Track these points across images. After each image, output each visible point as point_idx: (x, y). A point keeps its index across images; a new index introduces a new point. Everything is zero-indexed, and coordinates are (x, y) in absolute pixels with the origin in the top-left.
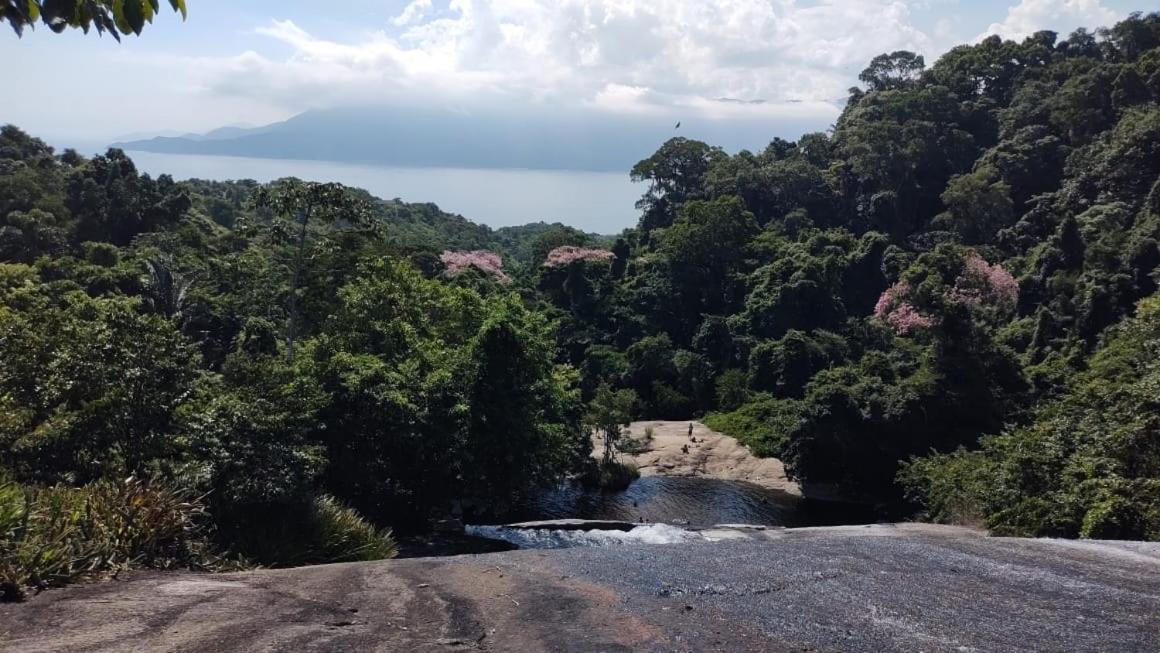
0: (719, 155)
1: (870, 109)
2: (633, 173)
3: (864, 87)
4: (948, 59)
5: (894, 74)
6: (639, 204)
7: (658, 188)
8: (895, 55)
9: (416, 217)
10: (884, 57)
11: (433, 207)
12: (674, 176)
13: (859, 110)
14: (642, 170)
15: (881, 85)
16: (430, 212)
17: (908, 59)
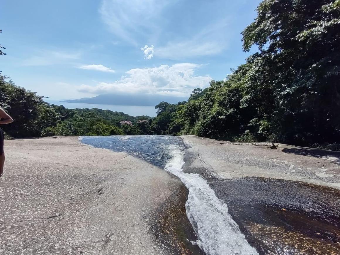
0: (169, 104)
1: (193, 97)
2: (155, 107)
3: (193, 94)
4: (205, 90)
5: (197, 92)
6: (156, 113)
7: (159, 110)
8: (197, 89)
9: (119, 115)
10: (196, 89)
11: (123, 113)
12: (162, 108)
13: (192, 98)
14: (157, 107)
15: (196, 93)
16: (122, 114)
17: (199, 90)
